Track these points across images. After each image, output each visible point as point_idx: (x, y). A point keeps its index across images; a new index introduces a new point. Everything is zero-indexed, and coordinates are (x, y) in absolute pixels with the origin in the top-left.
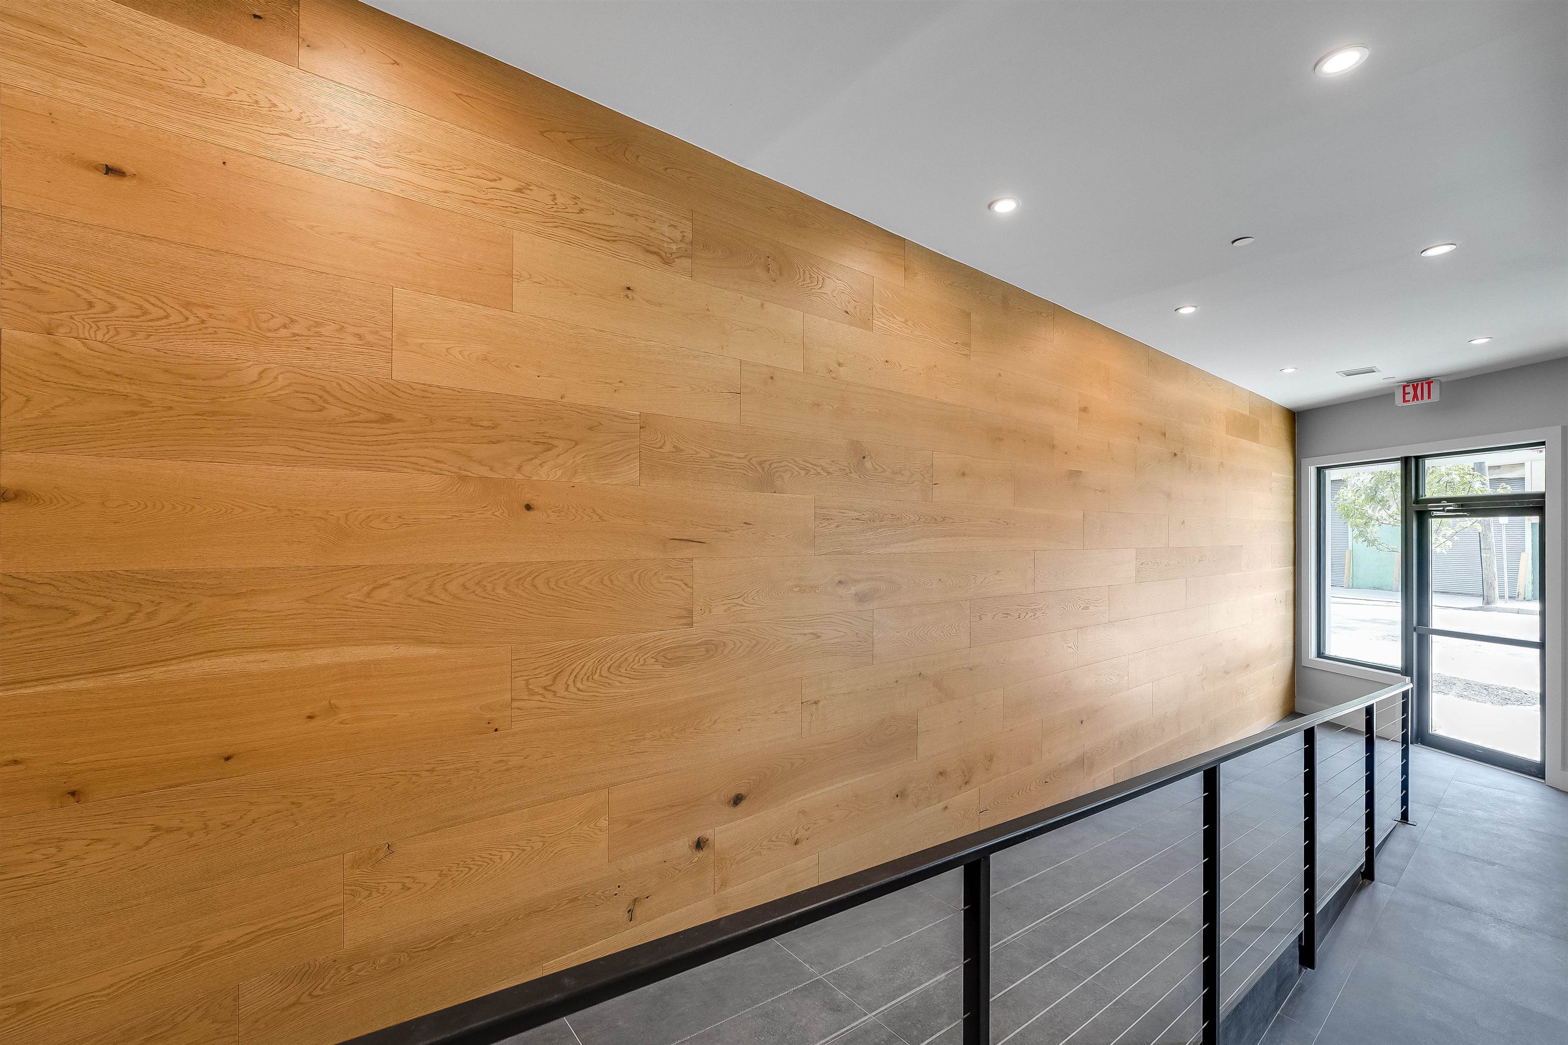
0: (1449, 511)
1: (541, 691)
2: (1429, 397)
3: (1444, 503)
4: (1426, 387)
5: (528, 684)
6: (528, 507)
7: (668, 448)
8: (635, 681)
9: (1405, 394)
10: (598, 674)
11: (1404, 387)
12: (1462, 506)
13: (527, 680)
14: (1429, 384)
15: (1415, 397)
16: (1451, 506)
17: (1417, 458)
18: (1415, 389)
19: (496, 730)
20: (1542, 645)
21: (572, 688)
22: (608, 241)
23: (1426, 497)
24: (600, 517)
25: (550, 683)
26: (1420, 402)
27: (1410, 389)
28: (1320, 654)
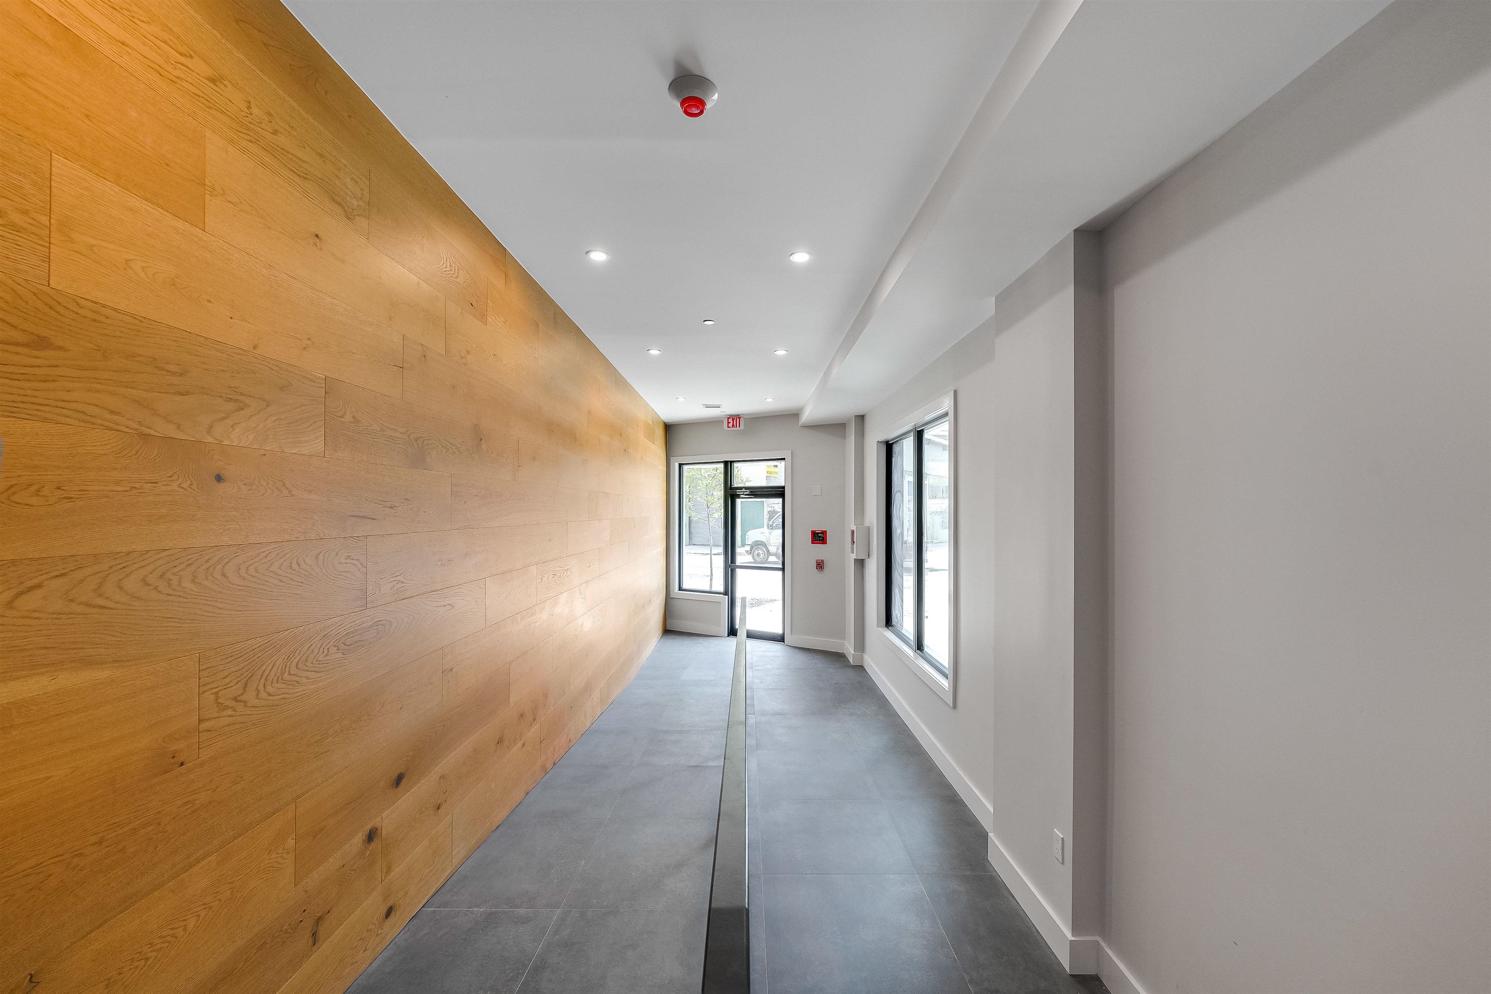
0: (746, 495)
1: (231, 703)
2: (739, 427)
3: (744, 490)
4: (738, 419)
5: (217, 698)
6: (219, 478)
7: (348, 418)
8: (319, 675)
9: (728, 423)
10: (287, 673)
11: (728, 418)
12: (751, 492)
13: (217, 693)
14: (739, 418)
15: (733, 426)
16: (747, 492)
17: (731, 462)
18: (733, 420)
19: (182, 764)
20: (783, 569)
21: (263, 695)
22: (299, 176)
23: (734, 486)
24: (290, 491)
25: (240, 693)
26: (735, 429)
27: (731, 420)
28: (680, 589)
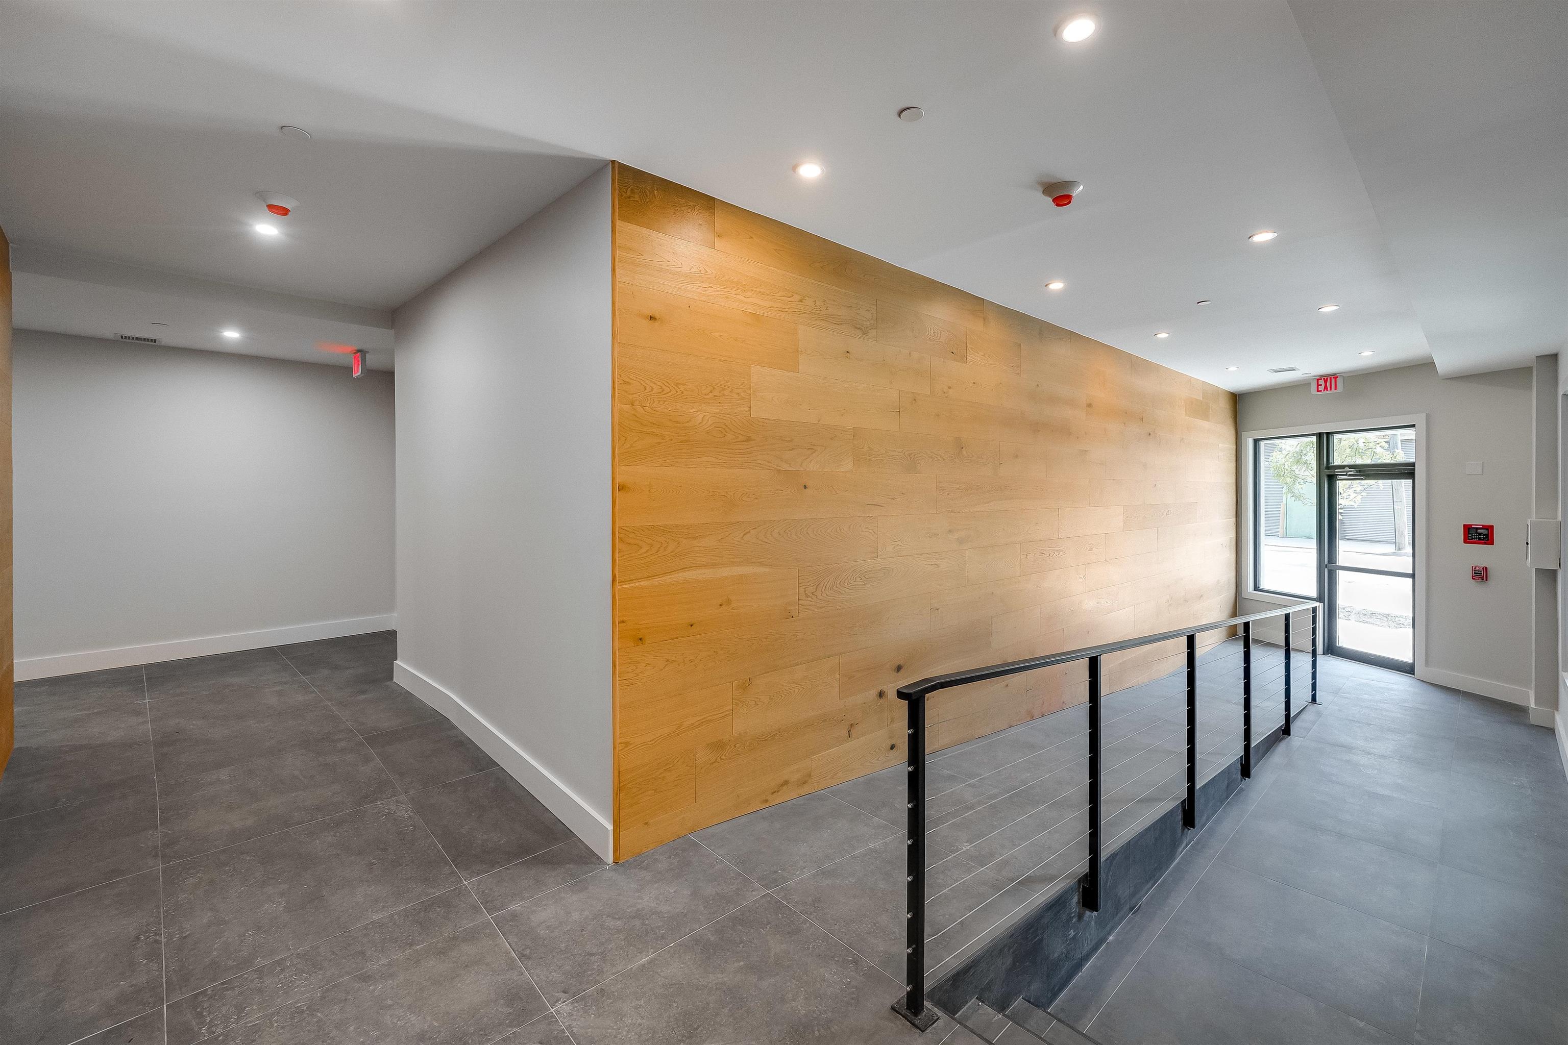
0: (1350, 475)
1: (811, 595)
2: (1336, 389)
3: (1347, 469)
4: (1333, 380)
5: (805, 591)
6: (805, 487)
7: (866, 449)
8: (851, 591)
9: (1318, 385)
10: (835, 587)
11: (1318, 380)
12: (1360, 471)
13: (805, 588)
14: (1335, 378)
15: (1326, 388)
16: (1351, 471)
17: (1328, 434)
18: (1326, 382)
19: (792, 617)
20: (1413, 576)
21: (824, 595)
22: (838, 324)
23: (1334, 464)
24: (836, 492)
25: (814, 591)
26: (1329, 392)
27: (1322, 382)
28: (1256, 589)
